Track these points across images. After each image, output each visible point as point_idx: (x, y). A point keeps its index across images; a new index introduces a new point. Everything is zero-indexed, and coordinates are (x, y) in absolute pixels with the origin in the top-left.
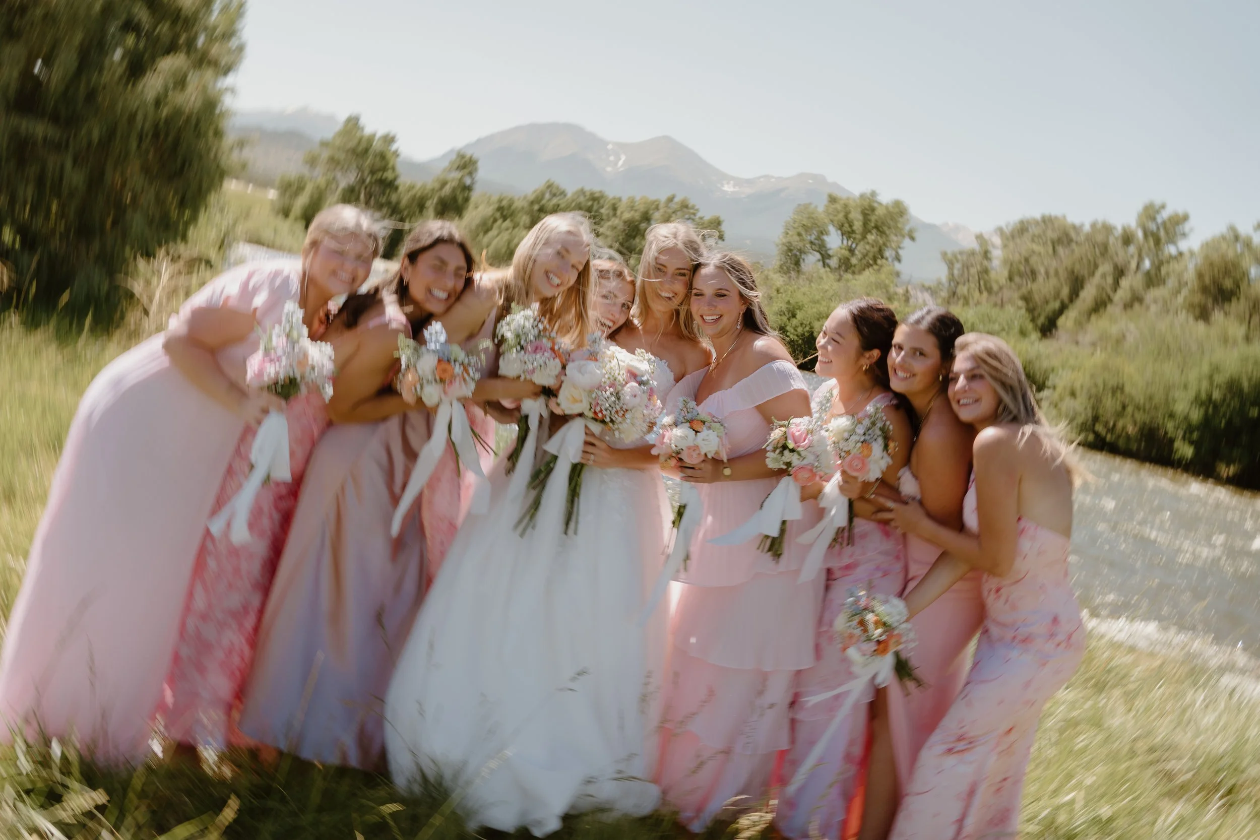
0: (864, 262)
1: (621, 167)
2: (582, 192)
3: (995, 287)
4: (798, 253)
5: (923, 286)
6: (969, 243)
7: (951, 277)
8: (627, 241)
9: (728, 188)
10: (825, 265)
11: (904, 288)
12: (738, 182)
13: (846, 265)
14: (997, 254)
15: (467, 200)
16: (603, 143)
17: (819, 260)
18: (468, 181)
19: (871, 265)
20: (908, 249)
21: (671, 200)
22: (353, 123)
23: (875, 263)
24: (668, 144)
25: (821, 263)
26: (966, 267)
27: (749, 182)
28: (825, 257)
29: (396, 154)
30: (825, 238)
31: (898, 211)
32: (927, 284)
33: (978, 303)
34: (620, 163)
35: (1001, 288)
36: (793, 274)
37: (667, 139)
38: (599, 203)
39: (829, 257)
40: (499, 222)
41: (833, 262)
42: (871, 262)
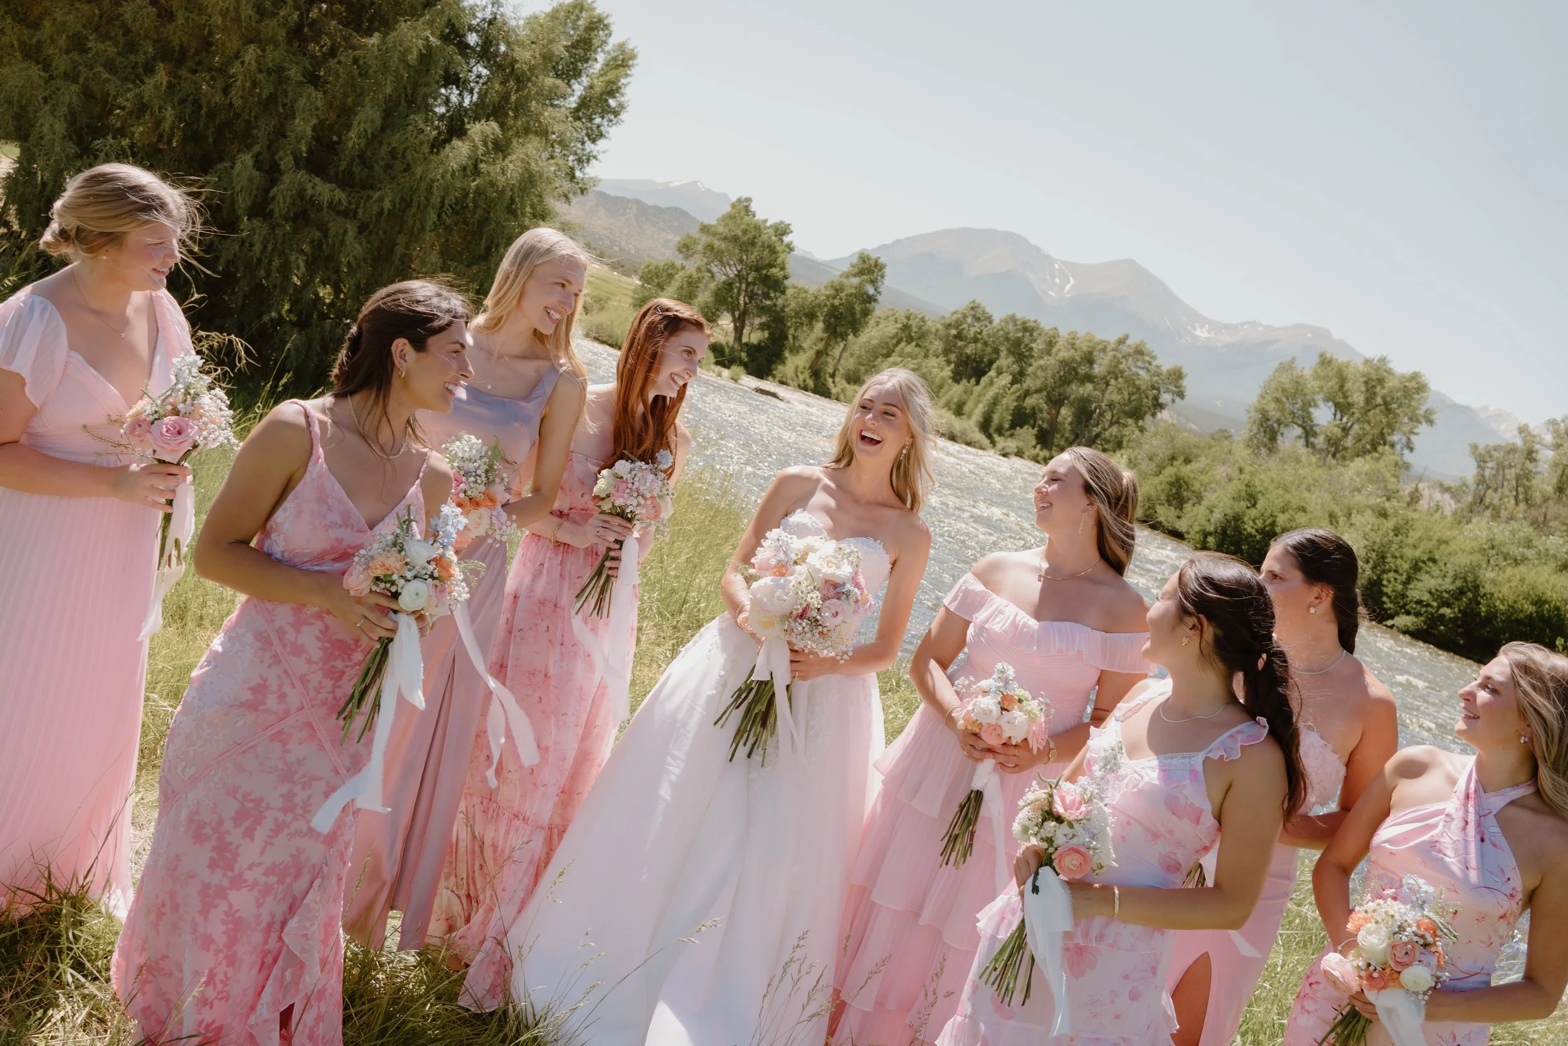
0: (1360, 445)
1: (1068, 292)
2: (1013, 319)
3: (1537, 496)
4: (1275, 425)
5: (1441, 485)
6: (1510, 436)
7: (1481, 481)
8: (1060, 386)
9: (1201, 333)
10: (1308, 444)
11: (1414, 485)
12: (1215, 326)
13: (1336, 449)
14: (1546, 455)
15: (866, 313)
16: (1051, 261)
17: (1300, 437)
18: (871, 290)
19: (1369, 452)
20: (1424, 436)
21: (1122, 341)
22: (743, 207)
23: (1375, 450)
24: (1131, 269)
25: (1302, 441)
26: (1501, 467)
27: (1229, 328)
28: (1309, 432)
29: (790, 248)
30: (1312, 410)
31: (1414, 387)
32: (1447, 483)
33: (1512, 518)
34: (1068, 287)
35: (1546, 500)
36: (1264, 451)
37: (1131, 264)
38: (1031, 335)
39: (1315, 435)
40: (903, 344)
41: (1320, 441)
42: (1368, 447)
